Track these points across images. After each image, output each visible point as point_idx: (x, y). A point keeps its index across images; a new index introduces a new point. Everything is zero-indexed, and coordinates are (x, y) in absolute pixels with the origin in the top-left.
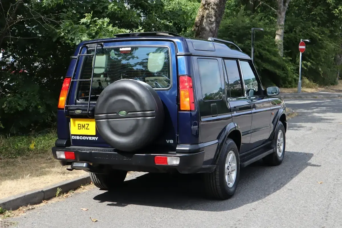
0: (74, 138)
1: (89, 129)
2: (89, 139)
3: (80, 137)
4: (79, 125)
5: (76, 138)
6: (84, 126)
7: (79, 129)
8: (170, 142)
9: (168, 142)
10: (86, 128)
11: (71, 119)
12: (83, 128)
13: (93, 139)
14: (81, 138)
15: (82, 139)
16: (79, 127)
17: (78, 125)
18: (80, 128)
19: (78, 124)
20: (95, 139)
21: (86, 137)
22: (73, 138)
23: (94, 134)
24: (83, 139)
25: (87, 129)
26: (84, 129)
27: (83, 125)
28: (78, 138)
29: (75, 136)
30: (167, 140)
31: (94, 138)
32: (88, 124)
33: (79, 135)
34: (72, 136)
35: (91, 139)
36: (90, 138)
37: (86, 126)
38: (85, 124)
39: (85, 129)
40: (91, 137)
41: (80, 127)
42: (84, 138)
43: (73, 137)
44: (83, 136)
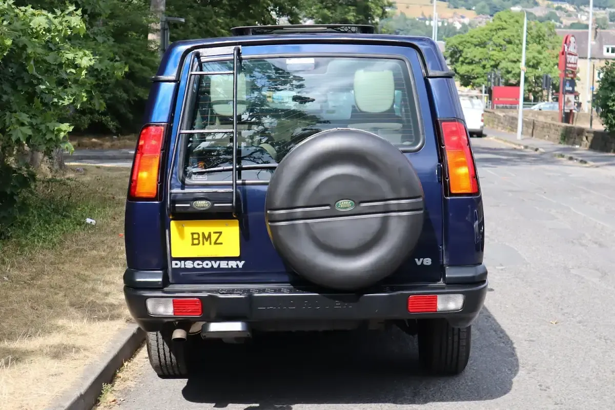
0: (181, 265)
1: (221, 244)
2: (221, 267)
3: (197, 262)
4: (196, 236)
5: (183, 266)
6: (208, 238)
7: (193, 244)
8: (425, 263)
9: (419, 263)
10: (213, 241)
11: (173, 223)
12: (207, 241)
13: (230, 267)
14: (198, 264)
15: (201, 266)
16: (193, 239)
17: (191, 236)
18: (196, 242)
19: (193, 234)
20: (237, 265)
21: (213, 262)
22: (174, 266)
23: (237, 253)
24: (203, 267)
25: (215, 243)
26: (207, 243)
27: (207, 236)
28: (189, 264)
29: (183, 262)
30: (417, 260)
31: (233, 264)
32: (220, 233)
33: (193, 259)
34: (174, 262)
35: (227, 267)
36: (223, 264)
37: (214, 237)
38: (210, 233)
39: (210, 244)
40: (227, 262)
41: (198, 239)
42: (207, 265)
43: (176, 264)
44: (203, 259)
